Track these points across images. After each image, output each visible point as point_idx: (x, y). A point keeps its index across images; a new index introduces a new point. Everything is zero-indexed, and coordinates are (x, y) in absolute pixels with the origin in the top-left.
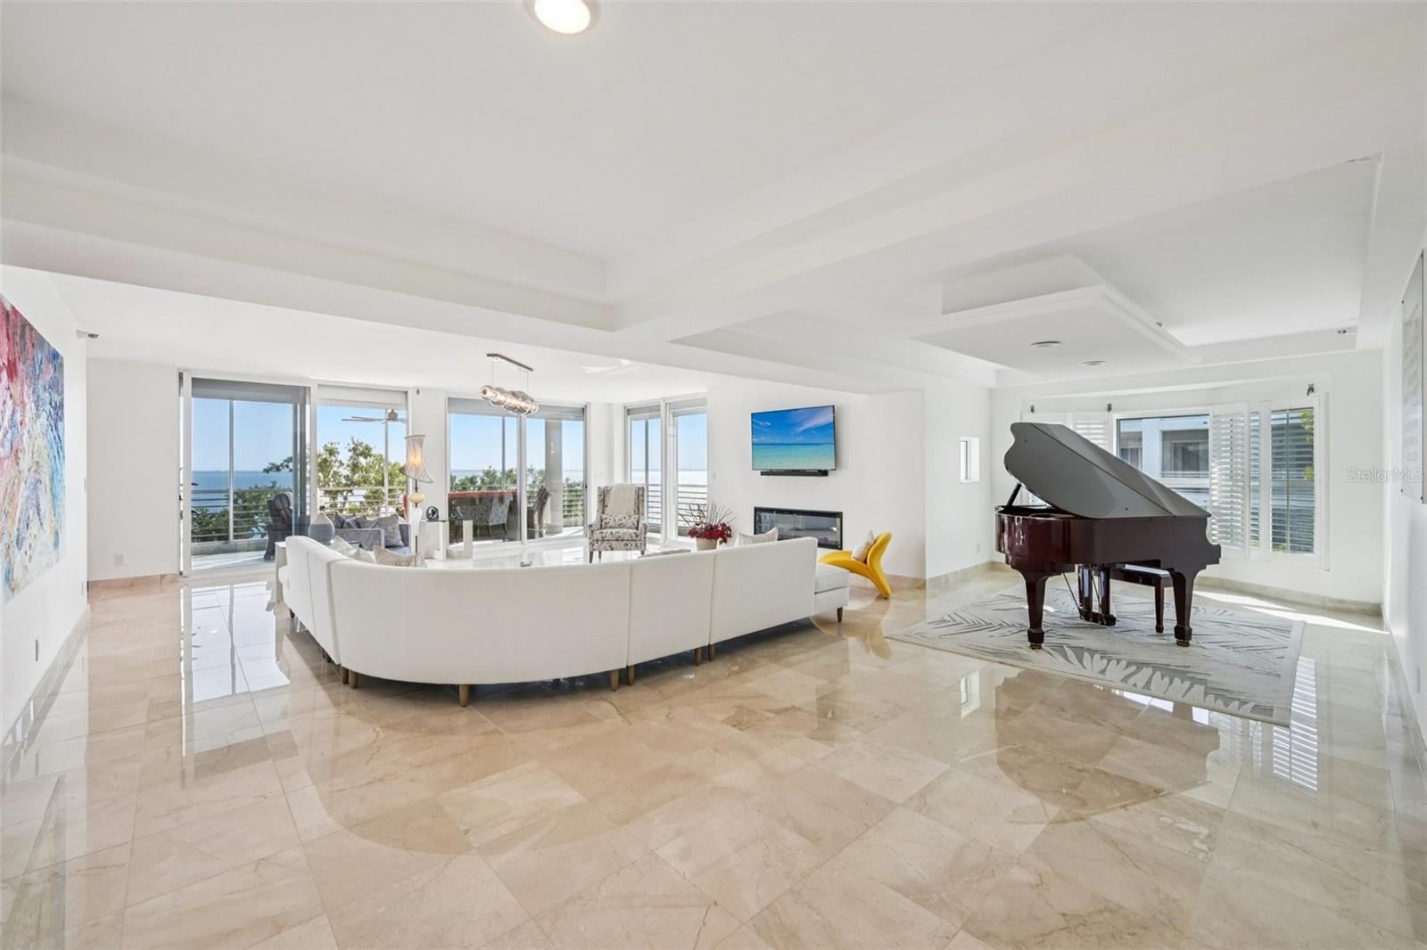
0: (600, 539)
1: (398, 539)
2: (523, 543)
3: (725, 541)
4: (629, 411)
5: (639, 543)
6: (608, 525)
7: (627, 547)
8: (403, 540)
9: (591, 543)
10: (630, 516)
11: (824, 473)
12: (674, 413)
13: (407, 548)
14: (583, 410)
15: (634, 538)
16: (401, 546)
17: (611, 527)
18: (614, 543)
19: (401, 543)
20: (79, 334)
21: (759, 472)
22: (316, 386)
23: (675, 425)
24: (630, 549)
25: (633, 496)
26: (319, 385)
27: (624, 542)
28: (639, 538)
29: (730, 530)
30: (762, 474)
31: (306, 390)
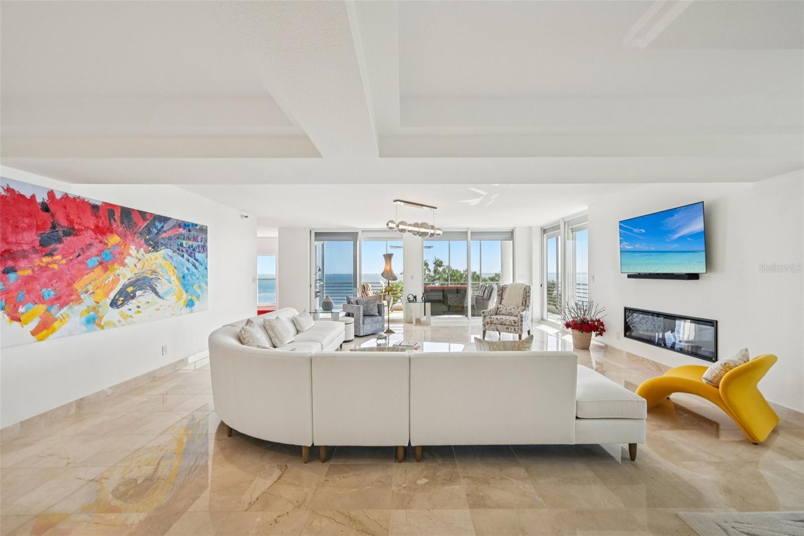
0: (489, 322)
1: (376, 312)
2: (468, 319)
3: (601, 334)
4: (544, 231)
5: (517, 328)
6: (501, 313)
7: (508, 330)
8: (378, 312)
9: (483, 325)
10: (518, 307)
11: (695, 276)
12: (572, 229)
13: (380, 317)
14: (512, 232)
15: (513, 324)
16: (377, 316)
17: (503, 315)
18: (499, 327)
19: (377, 314)
20: (242, 216)
21: (626, 275)
22: (361, 232)
23: (574, 239)
24: (511, 332)
25: (522, 292)
26: (362, 231)
27: (506, 326)
28: (517, 324)
29: (603, 326)
30: (630, 276)
31: (357, 233)
